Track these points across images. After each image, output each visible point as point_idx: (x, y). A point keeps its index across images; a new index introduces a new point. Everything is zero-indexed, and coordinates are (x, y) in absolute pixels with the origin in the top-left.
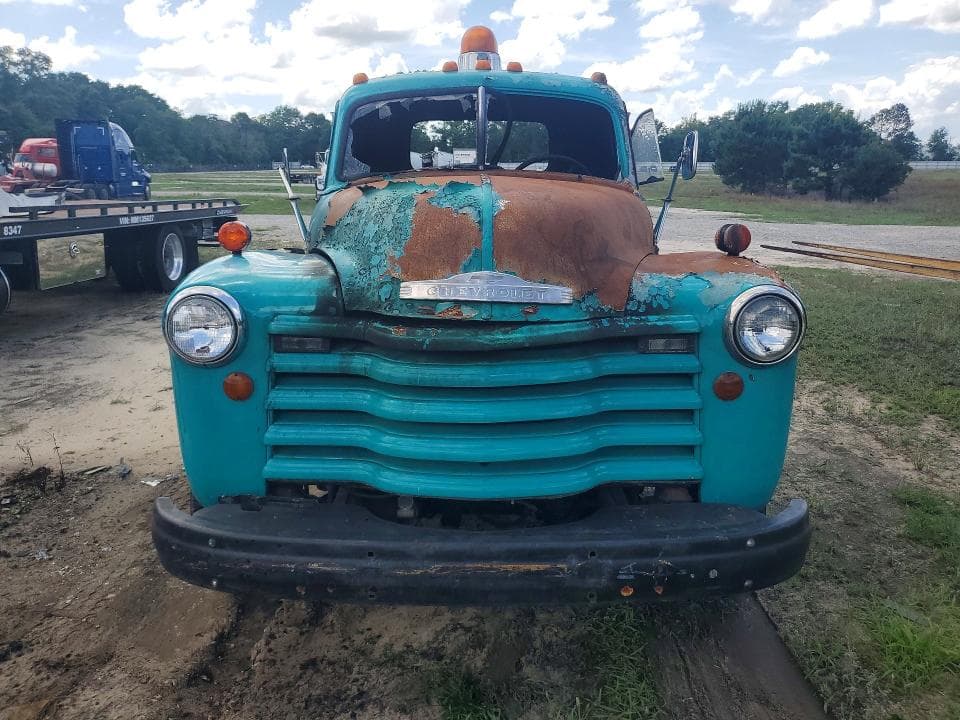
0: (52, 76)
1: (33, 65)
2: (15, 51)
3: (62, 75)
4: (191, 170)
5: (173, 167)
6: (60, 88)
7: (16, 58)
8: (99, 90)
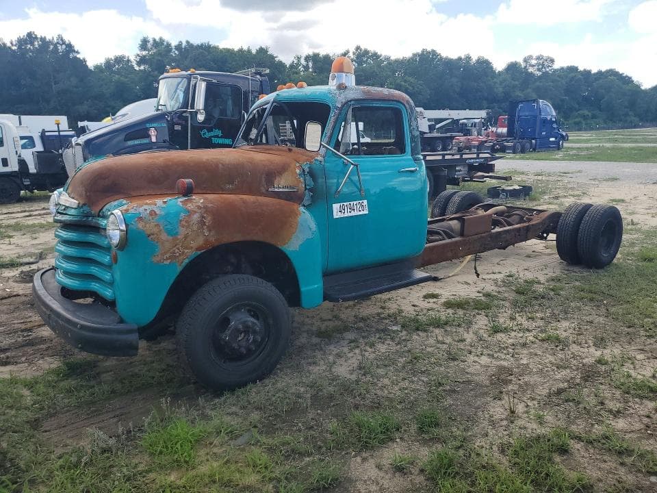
0: (555, 71)
1: (543, 65)
2: (534, 57)
3: (562, 68)
4: (640, 127)
5: (626, 125)
6: (558, 78)
7: (534, 62)
8: (582, 75)
